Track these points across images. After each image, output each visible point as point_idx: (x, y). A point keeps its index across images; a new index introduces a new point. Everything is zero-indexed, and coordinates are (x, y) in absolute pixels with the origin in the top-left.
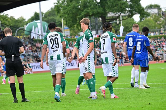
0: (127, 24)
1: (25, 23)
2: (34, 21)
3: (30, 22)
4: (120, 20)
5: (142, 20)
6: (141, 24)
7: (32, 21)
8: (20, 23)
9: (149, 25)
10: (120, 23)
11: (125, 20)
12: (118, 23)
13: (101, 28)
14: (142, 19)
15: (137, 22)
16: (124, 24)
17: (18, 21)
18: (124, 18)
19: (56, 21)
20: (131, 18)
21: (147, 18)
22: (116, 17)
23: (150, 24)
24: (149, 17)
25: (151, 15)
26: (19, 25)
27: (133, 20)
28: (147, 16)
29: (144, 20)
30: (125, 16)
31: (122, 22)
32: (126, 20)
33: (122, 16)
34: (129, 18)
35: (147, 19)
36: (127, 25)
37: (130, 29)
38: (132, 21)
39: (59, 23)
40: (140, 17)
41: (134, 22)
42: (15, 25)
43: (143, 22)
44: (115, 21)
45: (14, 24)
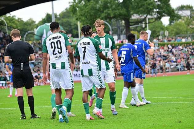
0: (154, 28)
1: (35, 26)
2: (46, 24)
3: (41, 25)
4: (146, 23)
5: (172, 24)
6: (171, 28)
7: (43, 24)
8: (29, 26)
9: (180, 29)
10: (146, 27)
11: (152, 23)
12: (144, 26)
13: (123, 32)
14: (172, 22)
15: (166, 26)
16: (151, 27)
17: (27, 24)
18: (151, 21)
19: (72, 24)
20: (159, 21)
21: (178, 21)
22: (142, 20)
23: (181, 28)
24: (180, 20)
25: (182, 18)
26: (28, 29)
27: (162, 23)
28: (178, 19)
29: (174, 23)
30: (152, 19)
31: (149, 26)
32: (153, 24)
33: (149, 19)
34: (157, 21)
35: (178, 22)
36: (154, 29)
37: (158, 34)
38: (160, 25)
39: (75, 26)
40: (169, 19)
41: (162, 26)
42: (23, 29)
43: (173, 26)
44: (140, 24)
45: (22, 27)
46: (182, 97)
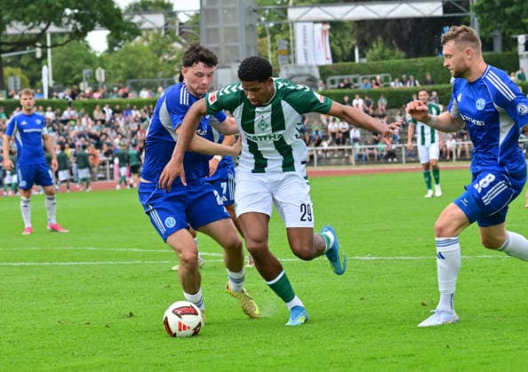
0: (66, 59)
4: (44, 47)
5: (116, 49)
6: (112, 60)
9: (136, 65)
10: (44, 56)
11: (61, 45)
12: (39, 55)
14: (116, 45)
15: (98, 55)
16: (59, 58)
18: (60, 40)
20: (81, 42)
21: (131, 41)
22: (34, 37)
23: (140, 62)
24: (138, 39)
25: (144, 33)
27: (88, 46)
28: (131, 37)
29: (120, 47)
30: (62, 34)
31: (52, 54)
32: (65, 48)
33: (53, 35)
34: (75, 42)
35: (132, 44)
36: (66, 64)
37: (77, 76)
38: (83, 52)
40: (108, 36)
41: (89, 54)
43: (117, 55)
44: (28, 48)
46: (137, 247)
